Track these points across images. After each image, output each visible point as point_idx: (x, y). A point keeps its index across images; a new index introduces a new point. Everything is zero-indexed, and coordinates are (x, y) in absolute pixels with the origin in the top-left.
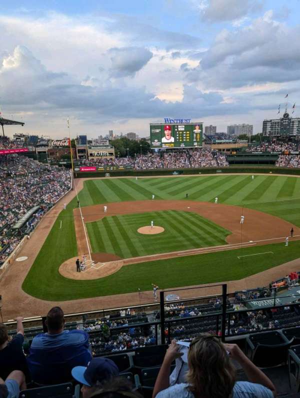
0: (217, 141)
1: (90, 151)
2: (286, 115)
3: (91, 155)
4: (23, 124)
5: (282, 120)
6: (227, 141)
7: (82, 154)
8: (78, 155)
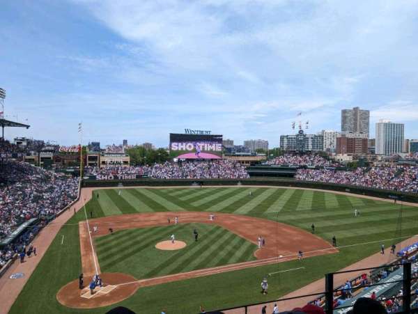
0: (237, 153)
1: (102, 159)
2: (301, 132)
3: (104, 163)
4: (28, 127)
5: (297, 136)
6: (246, 154)
7: (94, 162)
8: (88, 162)
